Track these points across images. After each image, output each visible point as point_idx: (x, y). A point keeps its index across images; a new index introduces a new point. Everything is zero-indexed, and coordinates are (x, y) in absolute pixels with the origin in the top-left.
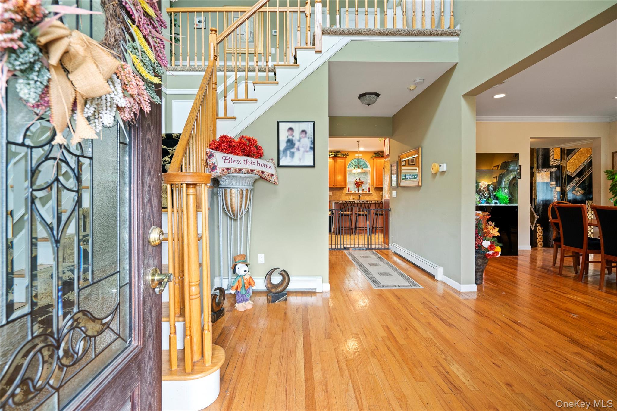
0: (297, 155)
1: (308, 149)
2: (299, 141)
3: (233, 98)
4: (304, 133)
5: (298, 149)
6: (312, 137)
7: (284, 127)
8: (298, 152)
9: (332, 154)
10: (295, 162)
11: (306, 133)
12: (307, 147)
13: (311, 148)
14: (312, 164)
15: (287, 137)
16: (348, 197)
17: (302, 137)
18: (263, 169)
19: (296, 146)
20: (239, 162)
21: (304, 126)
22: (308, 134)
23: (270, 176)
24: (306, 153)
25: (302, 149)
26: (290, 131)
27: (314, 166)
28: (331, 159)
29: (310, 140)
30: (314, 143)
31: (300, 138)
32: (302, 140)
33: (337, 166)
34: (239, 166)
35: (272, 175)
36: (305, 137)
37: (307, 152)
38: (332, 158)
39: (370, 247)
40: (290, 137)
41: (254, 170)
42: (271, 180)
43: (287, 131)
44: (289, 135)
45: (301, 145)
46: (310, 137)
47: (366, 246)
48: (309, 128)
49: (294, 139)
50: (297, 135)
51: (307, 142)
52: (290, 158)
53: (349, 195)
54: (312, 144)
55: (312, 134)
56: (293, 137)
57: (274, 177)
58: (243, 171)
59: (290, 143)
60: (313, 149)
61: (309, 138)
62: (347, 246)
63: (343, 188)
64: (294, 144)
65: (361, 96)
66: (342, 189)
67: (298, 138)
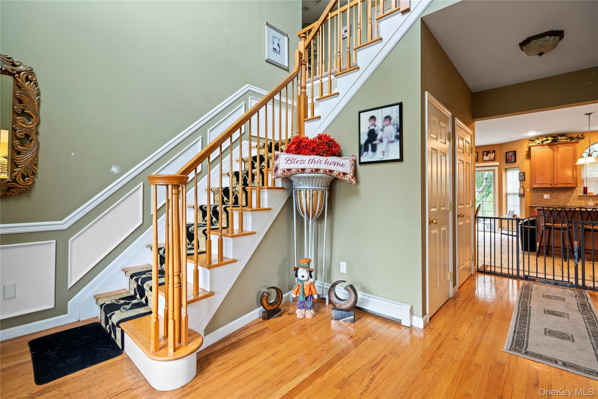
0: (380, 148)
1: (393, 139)
2: (382, 130)
3: (318, 97)
4: (388, 119)
5: (381, 141)
6: (398, 122)
7: (365, 116)
8: (381, 144)
9: (547, 140)
10: (378, 156)
11: (390, 119)
12: (391, 136)
13: (396, 137)
14: (398, 157)
15: (369, 128)
16: (583, 201)
17: (386, 124)
18: (332, 168)
19: (379, 137)
20: (303, 162)
21: (387, 112)
22: (392, 121)
23: (341, 175)
24: (390, 144)
25: (385, 141)
26: (372, 120)
27: (401, 160)
28: (547, 147)
29: (395, 127)
30: (400, 129)
31: (383, 127)
32: (386, 129)
33: (559, 156)
34: (302, 166)
35: (344, 174)
36: (390, 124)
37: (392, 142)
38: (548, 145)
39: (580, 282)
40: (372, 127)
41: (320, 170)
42: (345, 179)
43: (368, 121)
44: (371, 125)
45: (384, 136)
46: (396, 123)
47: (571, 280)
48: (394, 112)
49: (376, 128)
50: (379, 123)
51: (391, 130)
52: (372, 153)
53: (585, 198)
54: (397, 132)
55: (398, 119)
56: (375, 126)
57: (348, 176)
58: (307, 170)
59: (372, 135)
60: (400, 138)
61: (394, 125)
62: (531, 274)
63: (573, 188)
64: (377, 135)
65: (523, 44)
66: (570, 189)
67: (381, 127)
